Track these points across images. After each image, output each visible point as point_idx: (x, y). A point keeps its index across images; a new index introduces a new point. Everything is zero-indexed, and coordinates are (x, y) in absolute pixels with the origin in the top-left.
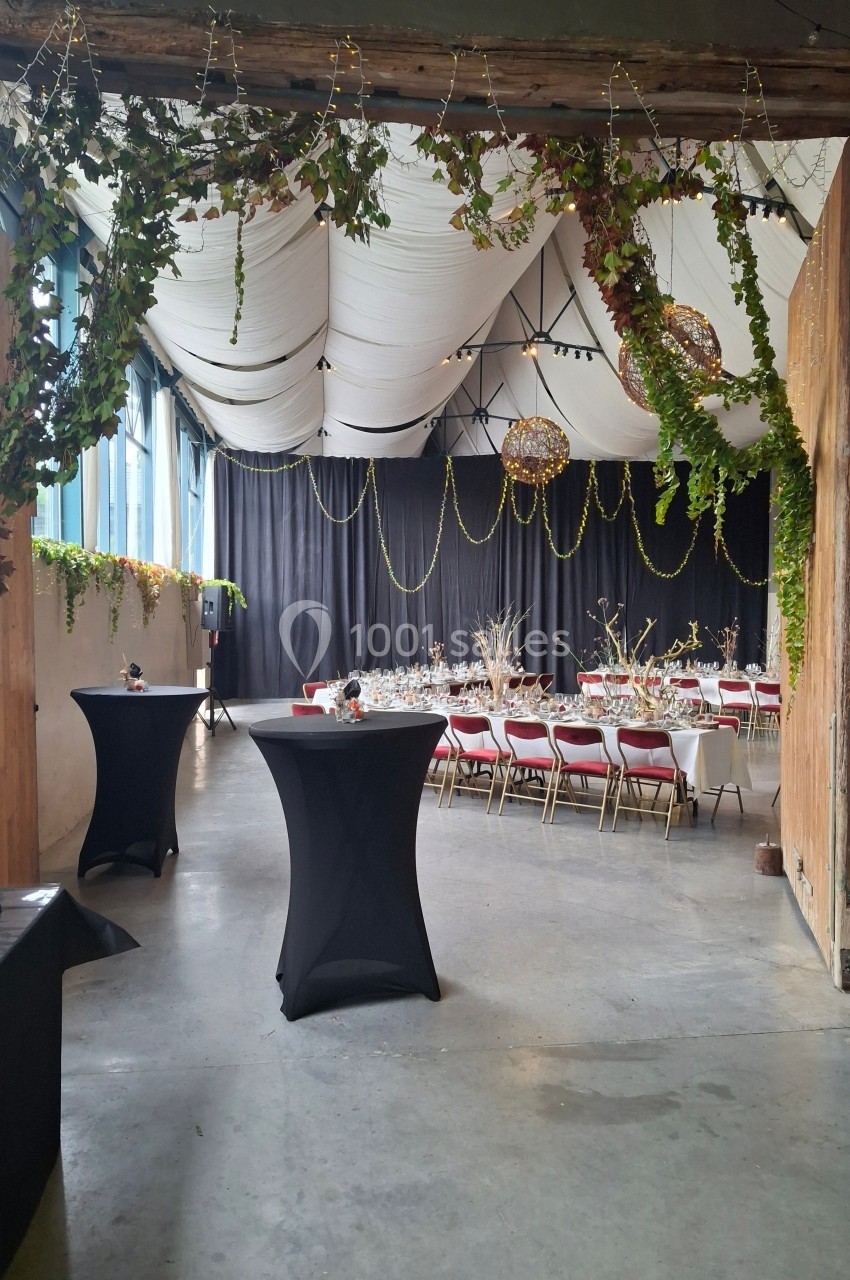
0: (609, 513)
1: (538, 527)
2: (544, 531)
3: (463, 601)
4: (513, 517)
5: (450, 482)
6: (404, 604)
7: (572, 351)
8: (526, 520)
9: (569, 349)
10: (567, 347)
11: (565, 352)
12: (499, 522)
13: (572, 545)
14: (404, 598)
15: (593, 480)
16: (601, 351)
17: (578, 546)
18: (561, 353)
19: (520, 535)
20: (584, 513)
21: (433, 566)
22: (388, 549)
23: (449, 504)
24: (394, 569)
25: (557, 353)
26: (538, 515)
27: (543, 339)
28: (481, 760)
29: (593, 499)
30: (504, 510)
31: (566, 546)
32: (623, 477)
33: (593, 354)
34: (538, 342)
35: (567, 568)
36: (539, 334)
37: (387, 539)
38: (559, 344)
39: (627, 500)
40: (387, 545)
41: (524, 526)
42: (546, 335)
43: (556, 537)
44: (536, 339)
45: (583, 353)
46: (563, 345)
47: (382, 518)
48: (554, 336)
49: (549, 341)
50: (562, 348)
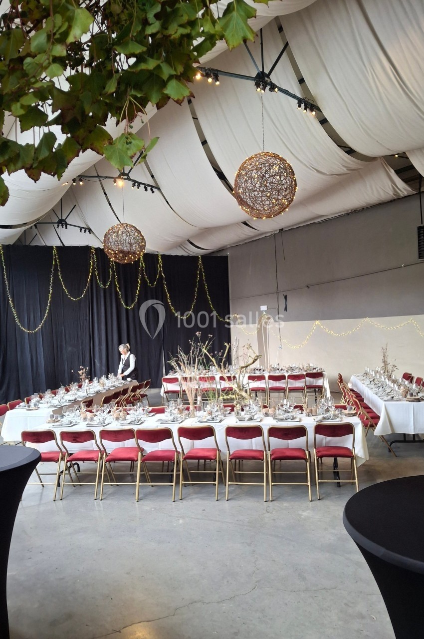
0: (151, 282)
1: (113, 291)
2: (117, 293)
3: (67, 337)
4: (97, 284)
5: (56, 262)
6: (27, 341)
7: (142, 186)
8: (105, 286)
9: (141, 185)
10: (140, 184)
11: (138, 187)
12: (88, 287)
13: (133, 301)
14: (27, 336)
15: (142, 264)
16: (159, 189)
17: (136, 301)
18: (136, 186)
19: (102, 294)
20: (138, 282)
21: (46, 314)
22: (14, 305)
23: (56, 276)
24: (19, 318)
25: (134, 187)
26: (112, 283)
27: (126, 177)
28: (205, 458)
29: (143, 275)
30: (91, 280)
31: (129, 302)
32: (158, 263)
33: (154, 190)
34: (123, 178)
35: (131, 314)
36: (123, 174)
37: (13, 297)
38: (134, 182)
39: (161, 275)
40: (13, 301)
41: (105, 289)
42: (127, 175)
43: (124, 297)
44: (122, 177)
45: (149, 188)
46: (138, 182)
47: (9, 284)
48: (132, 176)
49: (129, 179)
50: (136, 184)
